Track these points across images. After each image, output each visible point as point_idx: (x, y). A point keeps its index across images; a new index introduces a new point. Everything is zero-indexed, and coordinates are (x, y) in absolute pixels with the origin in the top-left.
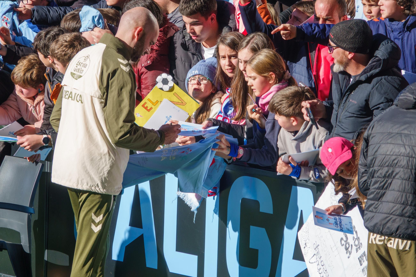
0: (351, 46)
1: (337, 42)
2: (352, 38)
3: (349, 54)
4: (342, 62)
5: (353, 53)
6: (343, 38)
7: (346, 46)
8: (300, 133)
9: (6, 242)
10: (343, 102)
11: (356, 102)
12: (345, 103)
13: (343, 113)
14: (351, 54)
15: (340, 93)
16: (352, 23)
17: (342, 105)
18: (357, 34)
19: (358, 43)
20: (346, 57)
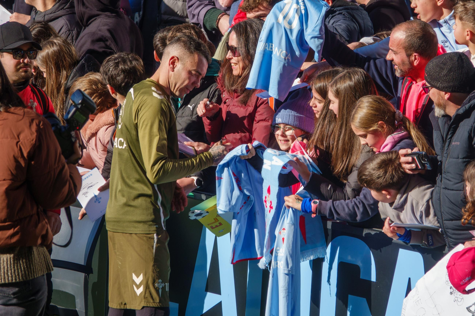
0: (446, 85)
1: (431, 81)
2: (445, 75)
3: (445, 94)
4: (440, 104)
5: (449, 93)
6: (436, 76)
7: (439, 85)
8: (397, 203)
9: (59, 307)
10: (446, 148)
11: (459, 143)
12: (448, 149)
13: (447, 161)
14: (447, 94)
15: (441, 140)
16: (446, 58)
17: (445, 152)
18: (450, 71)
19: (453, 81)
20: (443, 98)
